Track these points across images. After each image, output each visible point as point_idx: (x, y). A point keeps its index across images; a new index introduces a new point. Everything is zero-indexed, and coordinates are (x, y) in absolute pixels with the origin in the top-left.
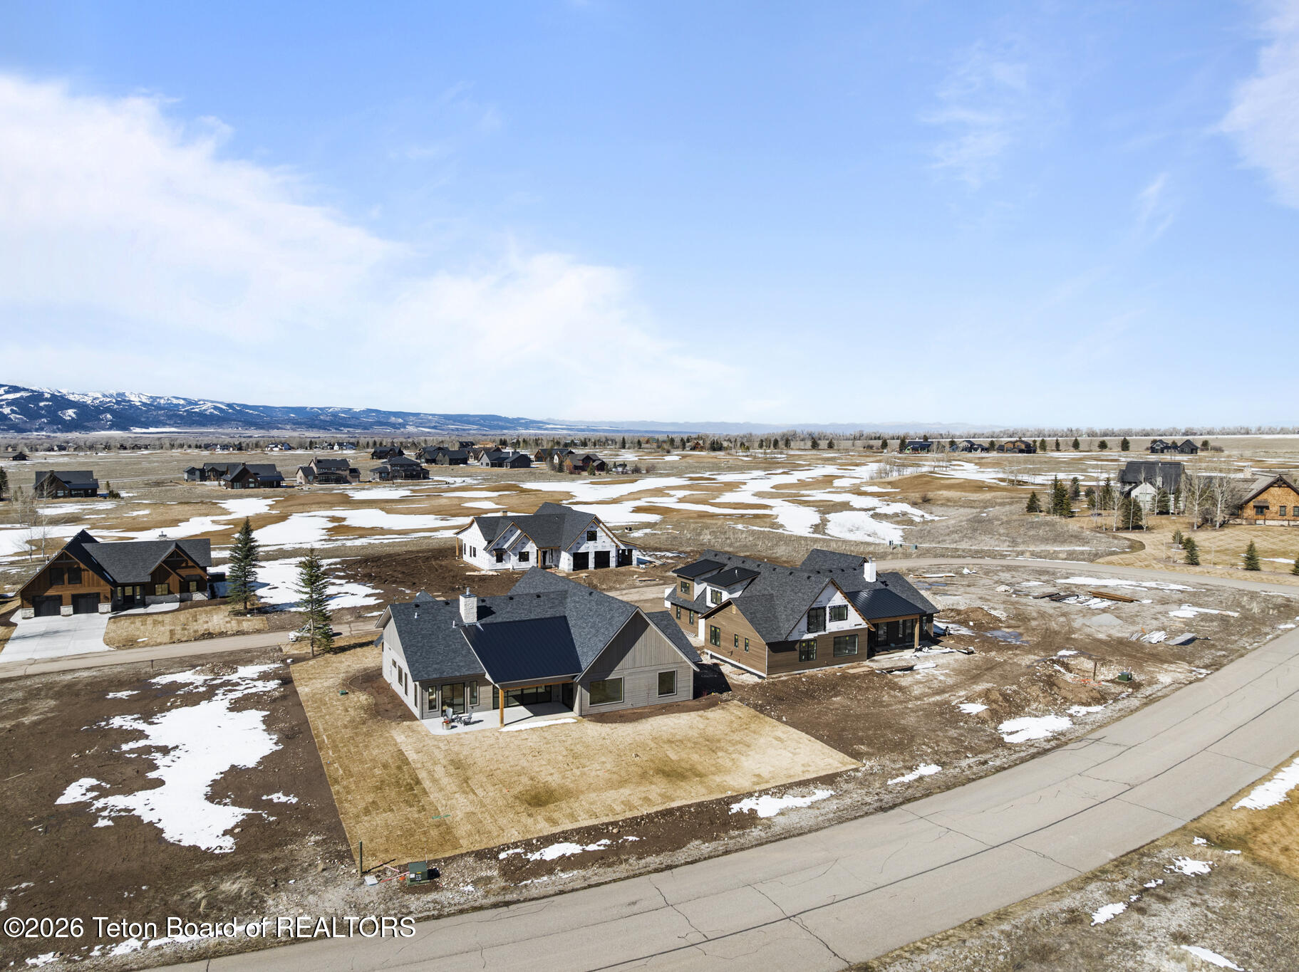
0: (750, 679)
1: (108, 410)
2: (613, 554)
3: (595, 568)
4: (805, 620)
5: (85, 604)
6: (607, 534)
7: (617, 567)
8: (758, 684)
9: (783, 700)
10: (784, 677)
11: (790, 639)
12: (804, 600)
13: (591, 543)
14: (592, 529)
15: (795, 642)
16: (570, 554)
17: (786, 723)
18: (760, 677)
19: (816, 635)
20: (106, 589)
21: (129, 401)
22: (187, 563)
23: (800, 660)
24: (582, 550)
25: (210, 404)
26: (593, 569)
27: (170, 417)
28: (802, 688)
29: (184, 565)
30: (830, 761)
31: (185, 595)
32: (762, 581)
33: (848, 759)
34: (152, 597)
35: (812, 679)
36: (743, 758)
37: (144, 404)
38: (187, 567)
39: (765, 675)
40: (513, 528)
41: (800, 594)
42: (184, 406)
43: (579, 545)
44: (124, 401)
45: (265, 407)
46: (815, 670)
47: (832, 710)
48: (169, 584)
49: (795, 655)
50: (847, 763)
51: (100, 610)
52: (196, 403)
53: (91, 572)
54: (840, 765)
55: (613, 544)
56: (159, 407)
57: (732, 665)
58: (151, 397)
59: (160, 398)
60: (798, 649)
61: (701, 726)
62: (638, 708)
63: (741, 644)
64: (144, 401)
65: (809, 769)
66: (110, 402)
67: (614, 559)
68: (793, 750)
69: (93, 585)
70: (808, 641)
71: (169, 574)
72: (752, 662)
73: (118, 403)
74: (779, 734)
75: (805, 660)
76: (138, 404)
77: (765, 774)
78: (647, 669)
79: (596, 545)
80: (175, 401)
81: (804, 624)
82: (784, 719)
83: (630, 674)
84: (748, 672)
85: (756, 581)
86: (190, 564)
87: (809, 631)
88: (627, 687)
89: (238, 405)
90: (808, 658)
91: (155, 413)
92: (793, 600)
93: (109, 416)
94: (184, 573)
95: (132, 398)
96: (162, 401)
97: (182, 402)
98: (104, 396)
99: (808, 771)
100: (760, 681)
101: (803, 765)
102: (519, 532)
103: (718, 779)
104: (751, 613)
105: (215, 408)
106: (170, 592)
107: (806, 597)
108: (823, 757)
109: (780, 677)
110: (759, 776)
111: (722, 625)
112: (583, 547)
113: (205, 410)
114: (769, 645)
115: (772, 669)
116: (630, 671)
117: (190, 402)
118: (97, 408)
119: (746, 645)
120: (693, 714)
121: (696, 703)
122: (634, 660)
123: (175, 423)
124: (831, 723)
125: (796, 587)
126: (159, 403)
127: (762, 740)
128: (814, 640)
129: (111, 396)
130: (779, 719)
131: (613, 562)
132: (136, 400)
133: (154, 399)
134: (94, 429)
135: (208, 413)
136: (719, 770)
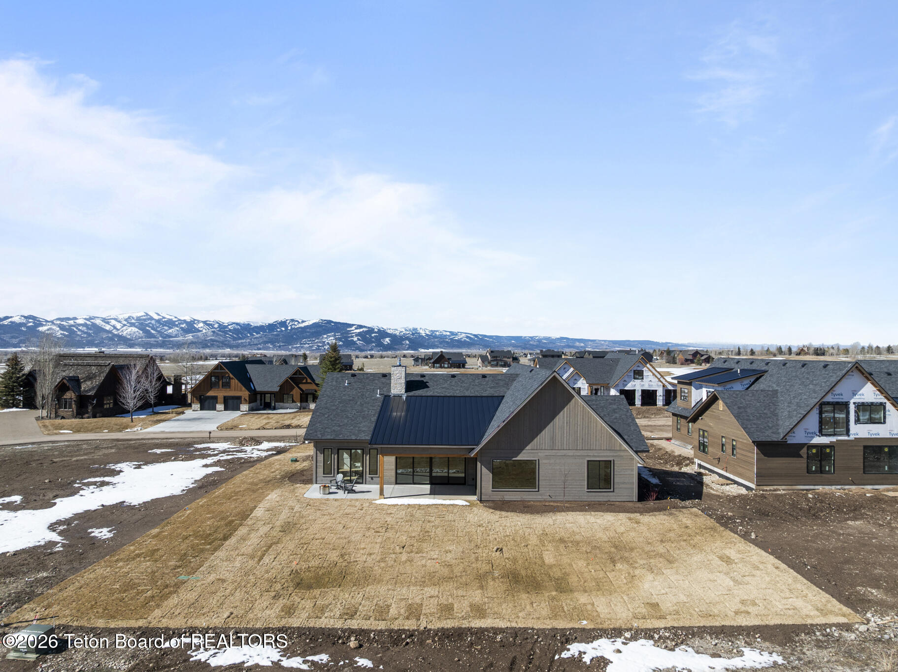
0: (733, 490)
1: (407, 338)
2: (660, 393)
3: (643, 404)
4: (814, 418)
5: (231, 404)
6: (654, 374)
7: (663, 405)
8: (740, 496)
9: (768, 515)
10: (782, 490)
11: (791, 440)
12: (815, 392)
13: (637, 382)
14: (639, 369)
15: (801, 446)
16: (617, 390)
17: (755, 542)
18: (748, 488)
19: (833, 439)
20: (245, 394)
21: (419, 333)
22: (307, 380)
23: (809, 471)
24: (629, 387)
25: (464, 335)
26: (640, 406)
27: (441, 343)
28: (804, 505)
29: (304, 381)
30: (799, 603)
31: (304, 404)
32: (769, 378)
33: (835, 605)
34: (281, 404)
35: (821, 498)
36: (650, 577)
37: (427, 335)
38: (307, 383)
39: (753, 486)
40: (566, 366)
41: (811, 386)
42: (449, 336)
43: (626, 383)
44: (416, 333)
45: (497, 337)
46: (833, 487)
47: (840, 534)
48: (293, 395)
49: (800, 464)
50: (831, 612)
51: (241, 410)
52: (456, 334)
53: (236, 381)
54: (814, 613)
55: (660, 383)
56: (435, 337)
57: (720, 475)
58: (431, 331)
59: (437, 331)
60: (805, 456)
61: (622, 529)
62: (557, 501)
63: (729, 449)
64: (428, 333)
65: (751, 609)
66: (409, 334)
67: (661, 398)
68: (739, 578)
69: (238, 390)
70: (821, 447)
71: (292, 388)
72: (740, 469)
73: (413, 334)
74: (732, 553)
75: (816, 472)
76: (424, 335)
77: (667, 605)
78: (570, 453)
79: (642, 383)
80: (445, 333)
81: (813, 421)
82: (753, 536)
83: (548, 457)
84: (736, 482)
85: (761, 380)
86: (309, 381)
87: (821, 433)
88: (544, 473)
89: (481, 335)
90: (821, 471)
91: (433, 340)
92: (801, 394)
93: (407, 342)
94: (304, 387)
95: (421, 331)
96: (437, 333)
97: (448, 334)
98: (406, 330)
99: (748, 613)
100: (744, 491)
101: (743, 602)
102: (572, 369)
103: (583, 599)
104: (739, 408)
105: (467, 337)
106: (293, 401)
107: (818, 388)
108: (788, 594)
109: (775, 490)
110: (655, 606)
111: (710, 426)
112: (629, 385)
113: (461, 338)
114: (760, 445)
115: (763, 478)
116: (547, 453)
117: (452, 333)
118: (401, 337)
119: (733, 449)
120: (622, 516)
121: (639, 505)
122: (553, 439)
123: (444, 346)
124: (829, 551)
125: (808, 378)
126: (436, 334)
127: (698, 558)
128: (831, 446)
129: (410, 330)
130: (745, 536)
131: (660, 401)
132: (423, 333)
133: (433, 331)
134: (399, 350)
135: (463, 340)
136: (600, 586)
